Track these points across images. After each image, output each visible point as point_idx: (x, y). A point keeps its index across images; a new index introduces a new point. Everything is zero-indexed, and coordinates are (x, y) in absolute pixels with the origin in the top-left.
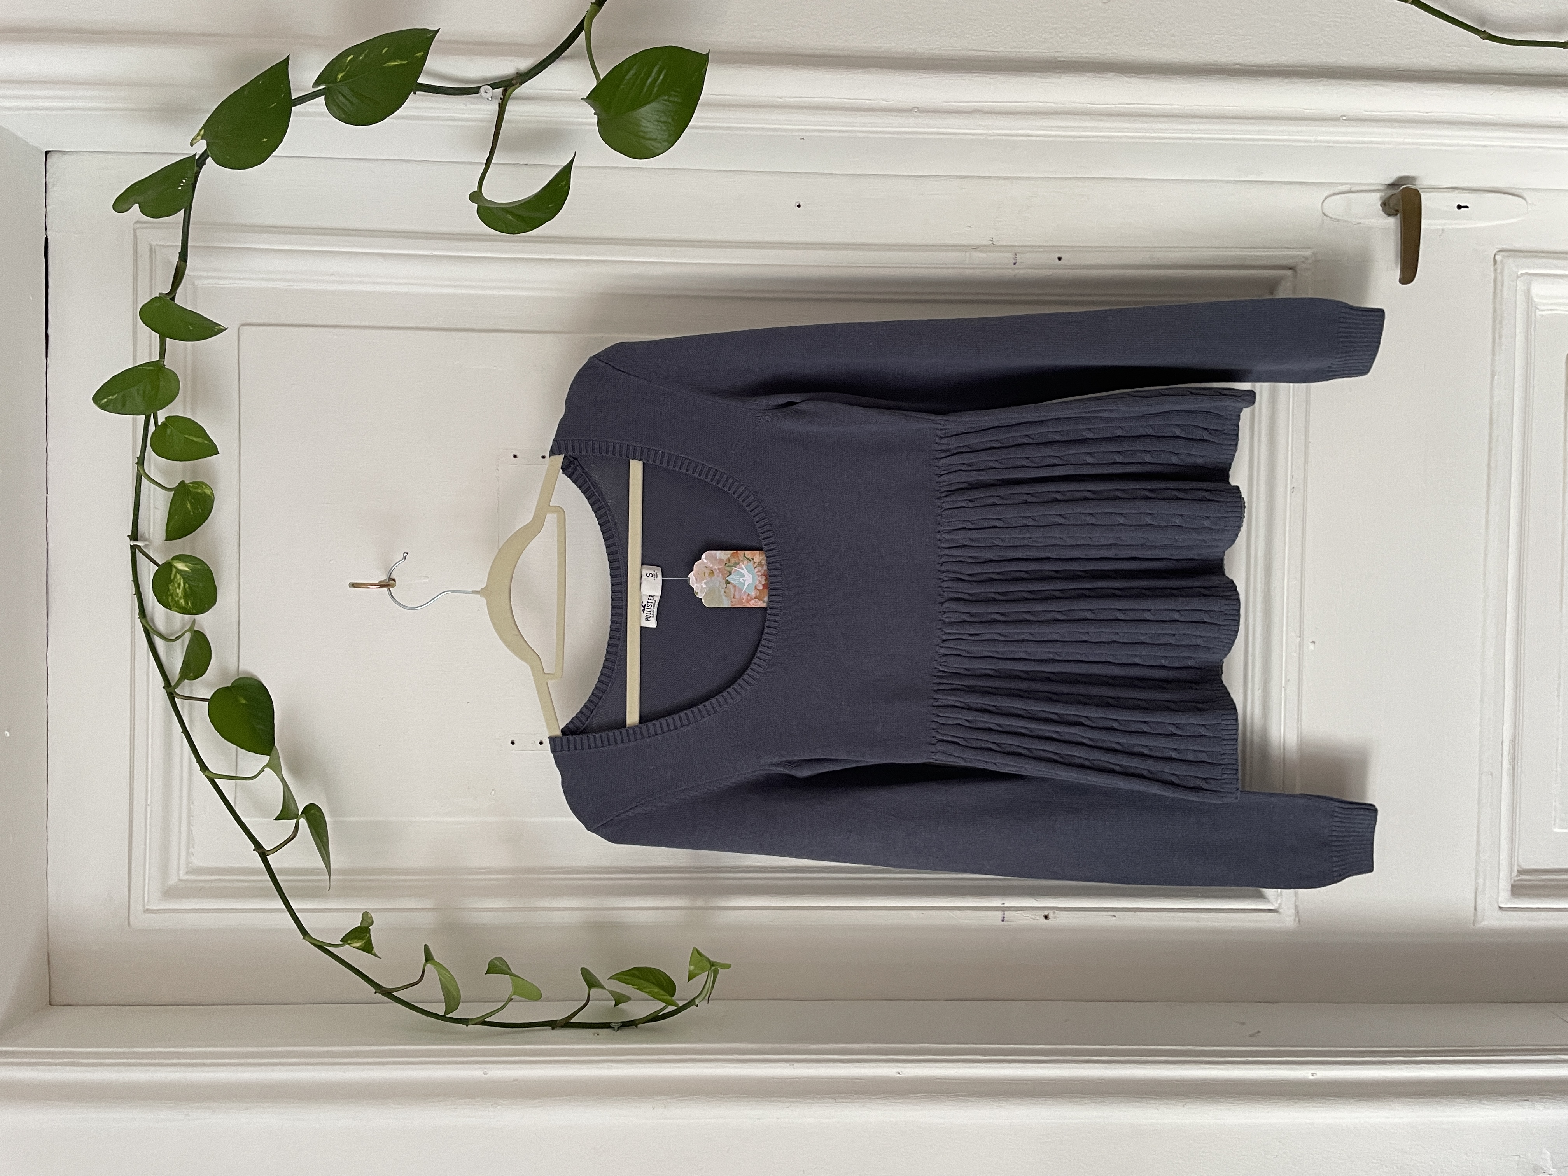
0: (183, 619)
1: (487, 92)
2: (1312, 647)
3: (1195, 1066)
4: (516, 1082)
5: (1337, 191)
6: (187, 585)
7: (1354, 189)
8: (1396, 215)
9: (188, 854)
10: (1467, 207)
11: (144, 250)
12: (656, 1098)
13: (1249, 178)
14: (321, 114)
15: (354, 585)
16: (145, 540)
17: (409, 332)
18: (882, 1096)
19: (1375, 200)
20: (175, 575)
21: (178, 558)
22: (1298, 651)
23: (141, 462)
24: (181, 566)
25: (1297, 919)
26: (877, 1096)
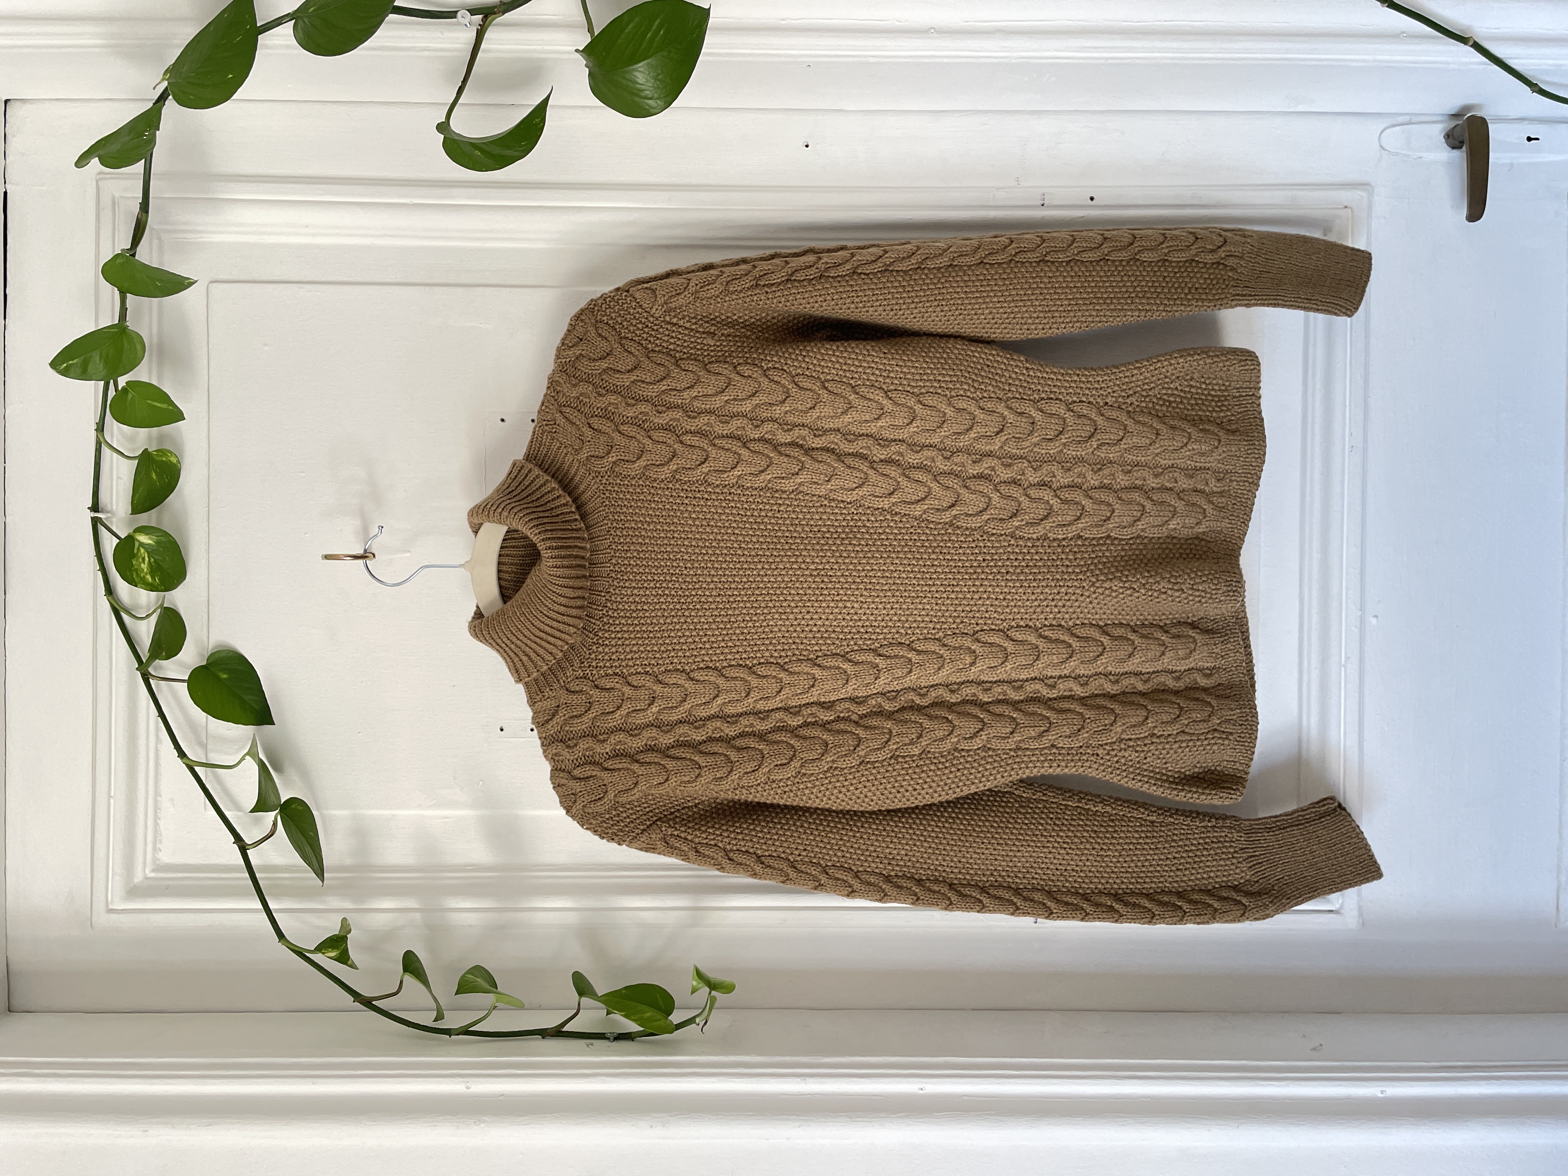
0: (149, 595)
1: (464, 17)
2: (1374, 621)
3: (1253, 1083)
4: (501, 1098)
5: (1395, 123)
6: (152, 560)
7: (1415, 119)
8: (1461, 147)
9: (155, 849)
10: (1537, 139)
11: (106, 201)
12: (654, 1115)
13: (1301, 108)
14: (288, 47)
15: (327, 557)
16: (108, 512)
17: (387, 287)
18: (903, 1114)
19: (1437, 131)
20: (138, 549)
21: (141, 530)
22: (1358, 626)
23: (100, 428)
24: (143, 539)
25: (1361, 921)
26: (899, 1115)
